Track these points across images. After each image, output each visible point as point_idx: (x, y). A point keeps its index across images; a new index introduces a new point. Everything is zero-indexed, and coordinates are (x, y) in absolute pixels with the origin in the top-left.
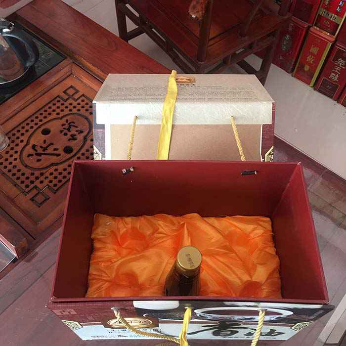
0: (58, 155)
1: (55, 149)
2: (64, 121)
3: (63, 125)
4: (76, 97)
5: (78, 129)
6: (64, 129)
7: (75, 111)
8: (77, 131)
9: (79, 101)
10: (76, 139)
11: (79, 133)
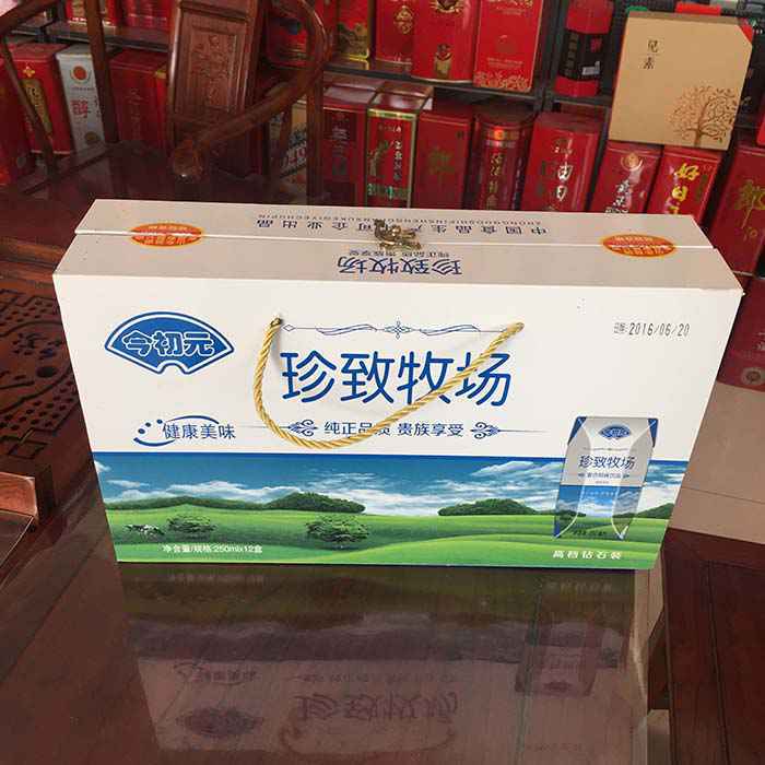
0: (29, 384)
1: (17, 378)
2: (14, 336)
3: (15, 343)
4: (20, 301)
5: (52, 340)
6: (21, 346)
7: (27, 319)
8: (50, 344)
9: (31, 305)
10: (54, 355)
11: (57, 345)
